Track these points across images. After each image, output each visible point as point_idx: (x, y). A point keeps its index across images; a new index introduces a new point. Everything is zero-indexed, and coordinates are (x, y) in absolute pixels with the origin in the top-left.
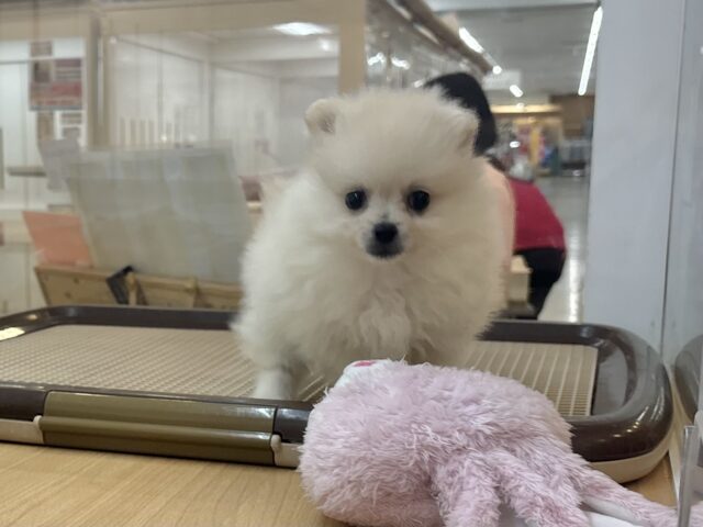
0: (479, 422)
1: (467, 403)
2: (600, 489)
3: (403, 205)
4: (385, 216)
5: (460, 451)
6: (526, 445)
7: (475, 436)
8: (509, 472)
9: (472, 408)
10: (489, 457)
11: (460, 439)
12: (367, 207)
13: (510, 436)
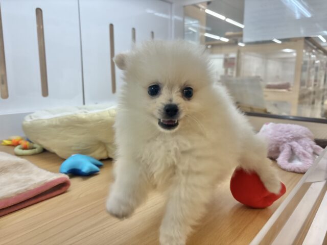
0: (289, 136)
1: (287, 132)
2: (317, 149)
3: (180, 94)
4: (171, 100)
5: (284, 142)
6: (301, 140)
7: (288, 139)
8: (295, 146)
9: (288, 133)
10: (291, 143)
11: (285, 140)
12: (160, 94)
13: (297, 139)
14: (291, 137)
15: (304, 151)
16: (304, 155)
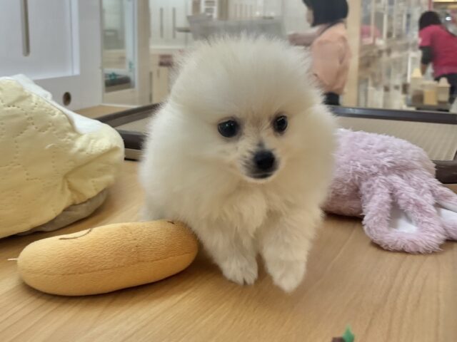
0: (385, 161)
1: (379, 151)
2: (447, 197)
5: (375, 175)
6: (409, 173)
7: (382, 167)
8: (397, 186)
9: (381, 154)
10: (388, 178)
11: (374, 169)
13: (401, 169)
14: (389, 165)
15: (418, 198)
16: (418, 206)
